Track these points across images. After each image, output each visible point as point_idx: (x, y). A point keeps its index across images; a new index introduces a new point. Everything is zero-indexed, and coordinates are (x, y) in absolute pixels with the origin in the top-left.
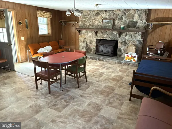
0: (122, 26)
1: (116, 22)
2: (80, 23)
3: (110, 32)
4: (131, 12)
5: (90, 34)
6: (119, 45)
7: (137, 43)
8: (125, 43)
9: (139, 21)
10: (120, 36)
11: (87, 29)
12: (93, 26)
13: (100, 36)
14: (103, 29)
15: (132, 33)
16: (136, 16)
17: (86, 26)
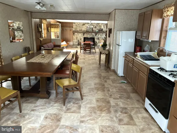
0: (97, 31)
1: (93, 29)
2: (74, 29)
3: (91, 34)
4: (100, 24)
5: (80, 35)
6: (96, 40)
7: (104, 38)
8: (98, 39)
9: (104, 29)
10: (96, 35)
11: (78, 32)
12: (81, 30)
13: (86, 36)
14: (87, 32)
15: (101, 34)
16: (102, 26)
17: (78, 31)
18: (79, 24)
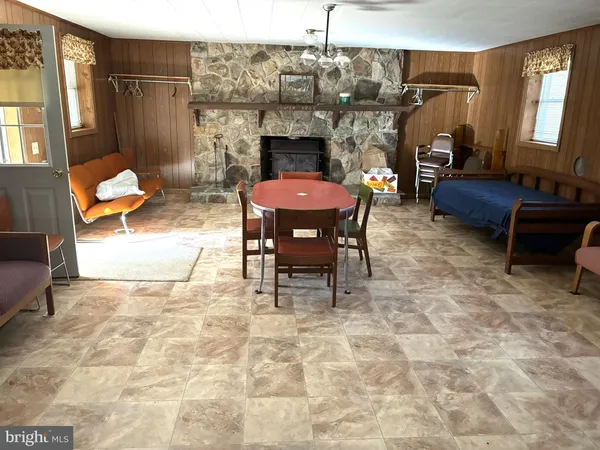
0: (344, 95)
1: (322, 84)
2: (197, 85)
3: (307, 114)
4: (363, 55)
5: (239, 121)
6: (335, 152)
7: (383, 140)
8: (351, 144)
9: (385, 83)
10: (335, 125)
11: (223, 103)
12: (246, 93)
13: (273, 126)
14: (282, 102)
15: (369, 115)
16: (377, 67)
17: (222, 94)
18: (228, 50)
